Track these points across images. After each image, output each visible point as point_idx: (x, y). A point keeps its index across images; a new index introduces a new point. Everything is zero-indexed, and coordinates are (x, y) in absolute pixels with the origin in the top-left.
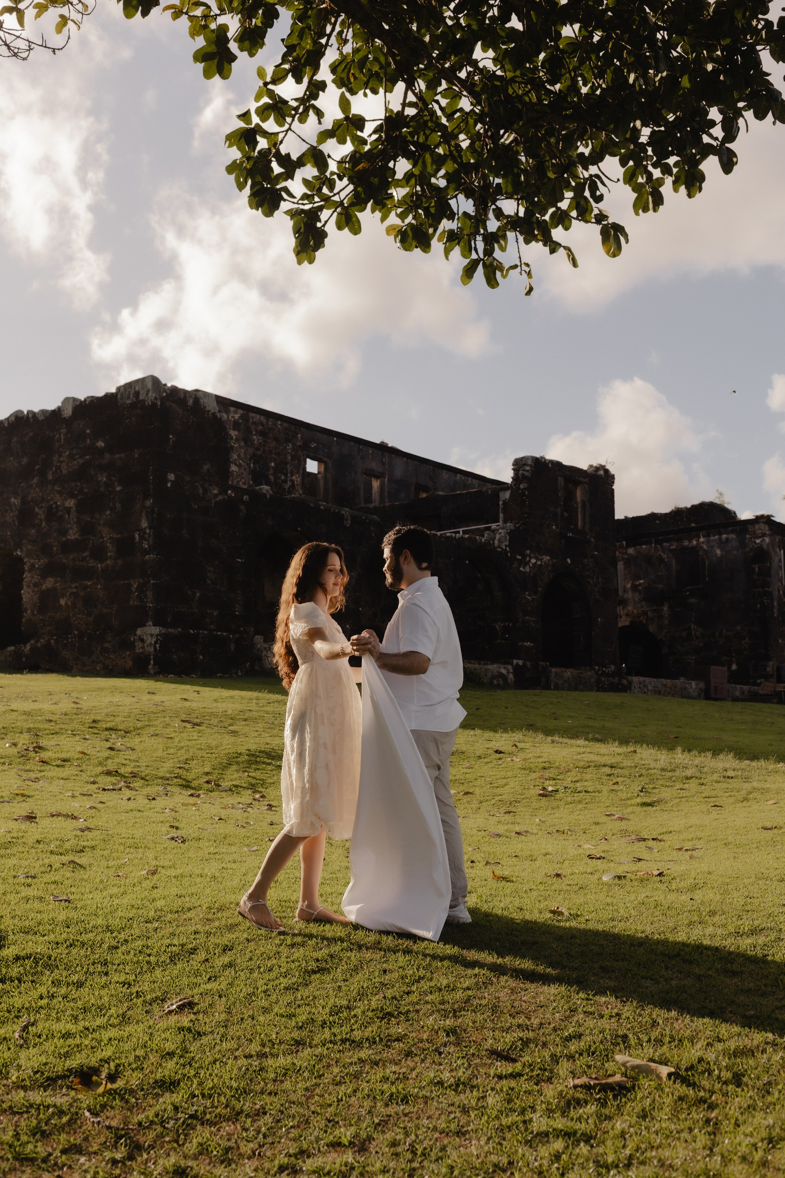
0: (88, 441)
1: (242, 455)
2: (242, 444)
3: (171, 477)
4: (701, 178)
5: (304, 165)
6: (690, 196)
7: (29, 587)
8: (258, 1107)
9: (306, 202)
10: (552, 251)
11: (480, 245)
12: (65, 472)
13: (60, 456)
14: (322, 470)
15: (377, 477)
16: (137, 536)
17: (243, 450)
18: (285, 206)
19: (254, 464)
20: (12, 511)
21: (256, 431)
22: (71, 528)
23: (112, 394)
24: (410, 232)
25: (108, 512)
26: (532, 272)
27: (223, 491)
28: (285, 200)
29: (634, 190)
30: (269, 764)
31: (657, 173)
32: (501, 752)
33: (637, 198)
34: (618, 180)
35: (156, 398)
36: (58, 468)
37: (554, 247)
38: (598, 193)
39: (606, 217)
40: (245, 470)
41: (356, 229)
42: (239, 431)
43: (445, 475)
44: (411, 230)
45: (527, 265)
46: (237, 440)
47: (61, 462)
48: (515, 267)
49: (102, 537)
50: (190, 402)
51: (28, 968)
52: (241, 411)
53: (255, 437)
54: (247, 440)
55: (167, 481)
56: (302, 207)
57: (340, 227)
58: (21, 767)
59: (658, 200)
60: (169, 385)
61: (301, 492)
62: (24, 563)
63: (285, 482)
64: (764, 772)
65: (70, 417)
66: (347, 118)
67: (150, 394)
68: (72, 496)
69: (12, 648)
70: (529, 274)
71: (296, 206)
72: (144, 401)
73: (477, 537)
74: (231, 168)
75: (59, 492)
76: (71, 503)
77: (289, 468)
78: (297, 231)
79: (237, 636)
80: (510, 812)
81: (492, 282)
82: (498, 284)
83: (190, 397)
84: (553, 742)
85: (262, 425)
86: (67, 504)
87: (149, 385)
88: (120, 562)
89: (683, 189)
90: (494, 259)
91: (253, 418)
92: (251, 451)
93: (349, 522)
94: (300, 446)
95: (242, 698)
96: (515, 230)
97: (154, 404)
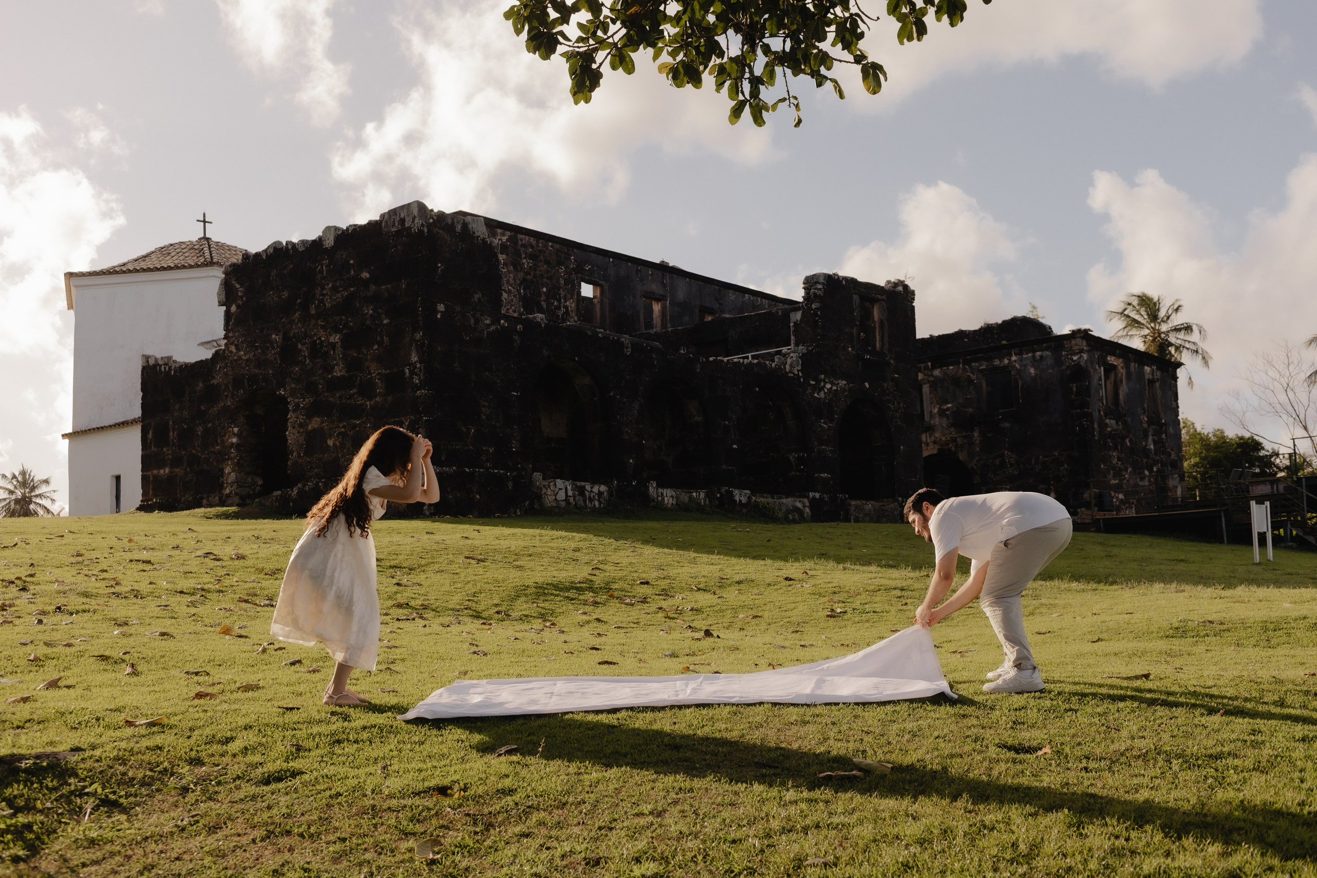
0: (352, 272)
1: (512, 281)
2: (511, 268)
3: (441, 307)
5: (578, 10)
6: (952, 25)
7: (294, 428)
8: (579, 800)
9: (581, 44)
10: (819, 85)
11: (746, 86)
12: (328, 305)
13: (323, 289)
14: (598, 294)
15: (658, 300)
16: (407, 371)
17: (511, 275)
18: (561, 49)
19: (524, 290)
20: (273, 348)
21: (526, 254)
22: (336, 364)
23: (376, 222)
24: (681, 70)
25: (376, 347)
26: (800, 105)
27: (496, 321)
28: (561, 44)
29: (898, 20)
30: (557, 595)
32: (791, 579)
33: (901, 28)
34: (878, 18)
35: (422, 225)
36: (322, 301)
37: (820, 81)
38: (859, 31)
39: (865, 57)
40: (515, 296)
41: (630, 69)
42: (507, 254)
43: (732, 296)
44: (682, 67)
45: (796, 98)
46: (505, 264)
47: (324, 295)
48: (784, 100)
49: (370, 373)
50: (459, 228)
51: (375, 734)
52: (508, 233)
53: (524, 261)
54: (517, 265)
55: (437, 312)
56: (577, 49)
57: (614, 67)
59: (922, 30)
60: (436, 211)
61: (576, 318)
62: (288, 403)
63: (558, 308)
64: (1056, 591)
65: (332, 247)
67: (416, 221)
68: (336, 330)
69: (279, 493)
70: (797, 106)
71: (572, 49)
72: (410, 228)
73: (767, 362)
74: (509, 15)
75: (323, 327)
76: (335, 338)
77: (563, 293)
78: (572, 72)
79: (515, 473)
80: (797, 632)
81: (758, 120)
82: (765, 123)
83: (458, 222)
84: (845, 569)
85: (532, 247)
86: (332, 340)
87: (415, 212)
88: (390, 398)
89: (945, 18)
90: (760, 100)
91: (522, 240)
92: (521, 275)
93: (629, 350)
94: (573, 268)
96: (783, 65)
97: (421, 232)
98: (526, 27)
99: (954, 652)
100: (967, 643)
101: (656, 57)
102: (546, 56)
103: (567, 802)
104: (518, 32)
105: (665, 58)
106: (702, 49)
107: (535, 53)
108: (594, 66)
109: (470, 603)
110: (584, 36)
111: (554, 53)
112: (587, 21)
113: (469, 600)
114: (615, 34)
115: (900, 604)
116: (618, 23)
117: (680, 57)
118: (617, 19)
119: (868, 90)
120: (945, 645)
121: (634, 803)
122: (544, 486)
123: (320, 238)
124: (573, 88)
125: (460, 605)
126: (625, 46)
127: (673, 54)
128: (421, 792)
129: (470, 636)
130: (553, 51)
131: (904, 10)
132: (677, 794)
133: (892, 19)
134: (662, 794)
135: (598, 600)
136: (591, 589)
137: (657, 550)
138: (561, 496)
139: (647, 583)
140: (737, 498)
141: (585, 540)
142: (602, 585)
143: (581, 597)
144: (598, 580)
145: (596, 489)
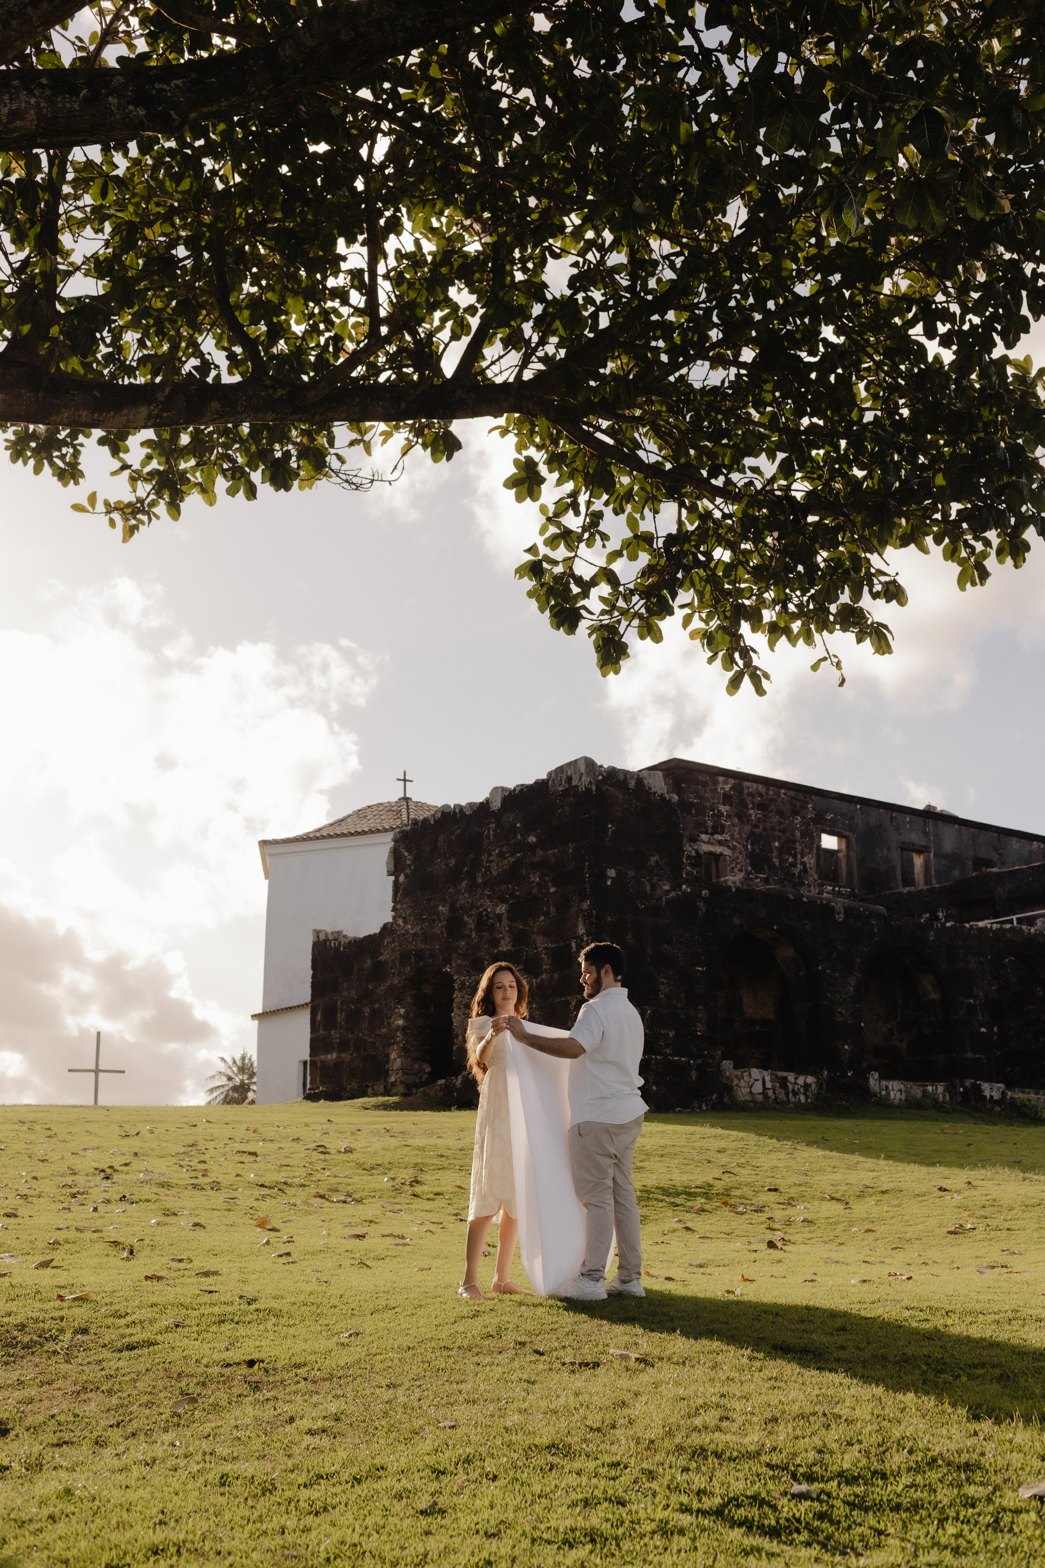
0: (519, 837)
1: (736, 835)
2: (736, 820)
3: (612, 873)
4: (1027, 547)
5: (598, 584)
6: (1016, 566)
7: (459, 1008)
9: (605, 617)
12: (495, 873)
13: (490, 855)
14: (844, 847)
15: (919, 852)
16: (574, 945)
17: (736, 829)
18: (585, 623)
19: (752, 844)
20: (440, 921)
21: (753, 804)
22: (502, 938)
23: (543, 780)
24: (717, 634)
25: (542, 918)
26: (841, 664)
27: (676, 886)
28: (585, 618)
29: (959, 564)
30: (662, 1201)
31: (979, 546)
32: (945, 1190)
33: (961, 574)
35: (590, 783)
36: (488, 869)
40: (741, 853)
41: (657, 637)
42: (731, 805)
43: (1015, 844)
44: (718, 631)
45: (835, 656)
46: (729, 816)
47: (491, 862)
48: (825, 659)
49: (536, 948)
50: (632, 784)
52: (732, 781)
53: (751, 812)
54: (742, 817)
55: (607, 878)
56: (602, 622)
57: (642, 637)
58: (391, 1200)
59: (984, 575)
60: (606, 766)
61: (816, 877)
62: (454, 981)
63: (794, 865)
65: (499, 810)
66: (636, 536)
67: (583, 779)
68: (503, 900)
69: (442, 1081)
70: (838, 665)
71: (596, 622)
72: (577, 786)
73: (1024, 927)
74: (530, 594)
75: (489, 897)
76: (501, 909)
77: (799, 848)
78: (598, 645)
79: (699, 1061)
81: (760, 689)
83: (632, 778)
84: (1024, 1179)
85: (761, 795)
86: (498, 911)
87: (582, 768)
88: (556, 976)
89: (1009, 561)
91: (748, 788)
92: (747, 828)
93: (842, 916)
94: (811, 819)
95: (675, 1132)
97: (588, 790)
98: (550, 604)
101: (685, 624)
104: (542, 609)
105: (697, 623)
108: (618, 637)
110: (607, 608)
111: (579, 627)
112: (609, 594)
114: (635, 604)
117: (715, 622)
118: (637, 591)
119: (874, 652)
122: (736, 1076)
123: (487, 800)
124: (599, 660)
126: (649, 615)
127: (707, 619)
128: (235, 1363)
130: (578, 625)
131: (963, 554)
135: (707, 1207)
136: (706, 1195)
137: (821, 1153)
138: (758, 1088)
139: (776, 1190)
140: (987, 1093)
141: (742, 1139)
142: (721, 1191)
143: (689, 1204)
144: (719, 1186)
145: (801, 1080)
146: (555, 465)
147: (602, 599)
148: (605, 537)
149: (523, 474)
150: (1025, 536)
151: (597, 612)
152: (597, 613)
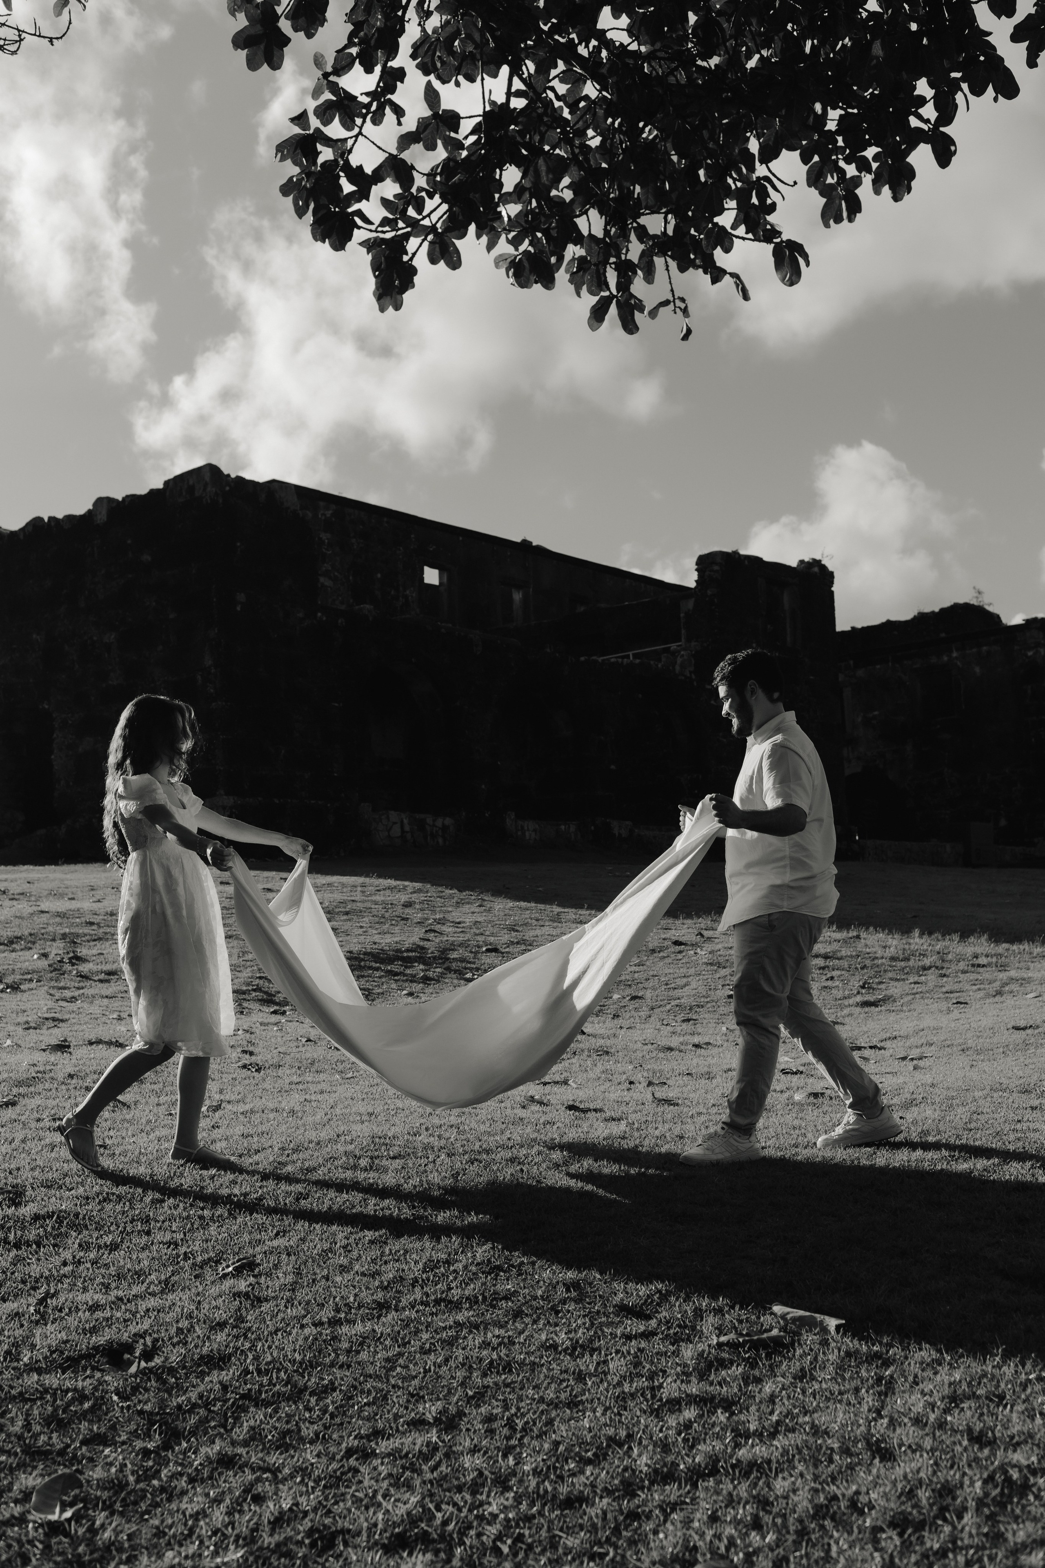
0: (130, 555)
1: (338, 565)
2: (337, 550)
3: (241, 597)
4: (910, 173)
5: (382, 180)
6: (896, 198)
7: (61, 749)
8: (326, 1382)
9: (387, 228)
10: (715, 281)
11: (612, 277)
12: (101, 596)
13: (94, 575)
14: (445, 580)
15: (519, 587)
16: (199, 677)
17: (338, 559)
18: (359, 235)
19: (354, 576)
20: (34, 651)
21: (355, 532)
22: (112, 671)
23: (158, 490)
24: (526, 264)
26: (690, 309)
27: (311, 614)
28: (359, 228)
29: (821, 194)
31: (851, 170)
32: (681, 944)
33: (826, 206)
34: (795, 183)
35: (216, 495)
36: (92, 591)
37: (717, 274)
38: (769, 201)
39: (779, 233)
40: (342, 584)
41: (454, 262)
42: (332, 533)
43: (610, 581)
44: (528, 260)
45: (683, 300)
46: (330, 545)
47: (96, 584)
48: (666, 303)
49: (154, 681)
50: (263, 497)
51: (49, 1229)
52: (333, 507)
53: (354, 540)
54: (343, 545)
55: (236, 603)
56: (382, 236)
57: (433, 261)
58: (53, 983)
59: (855, 207)
60: (233, 475)
61: (418, 610)
62: (53, 719)
63: (396, 598)
64: (1026, 957)
65: (105, 523)
66: (435, 115)
67: (209, 489)
68: (112, 628)
69: (43, 831)
70: (685, 311)
71: (374, 235)
72: (201, 498)
73: (652, 663)
74: (286, 189)
75: (95, 623)
76: (111, 637)
77: (401, 580)
78: (376, 267)
79: (336, 804)
80: (688, 1020)
81: (629, 326)
82: (637, 329)
83: (262, 490)
85: (363, 523)
86: (106, 639)
87: (207, 477)
89: (886, 190)
90: (632, 296)
91: (350, 515)
92: (349, 558)
93: (480, 648)
94: (414, 550)
96: (665, 255)
97: (214, 502)
98: (312, 206)
99: (904, 1059)
100: (920, 1043)
101: (490, 247)
102: (339, 245)
103: (306, 1388)
104: (300, 212)
105: (503, 247)
106: (554, 233)
107: (324, 242)
108: (405, 258)
109: (261, 982)
110: (391, 216)
111: (350, 240)
112: (395, 196)
113: (260, 978)
114: (432, 212)
115: (824, 978)
116: (437, 199)
117: (525, 246)
118: (434, 193)
119: (783, 280)
120: (887, 1044)
121: (412, 1396)
122: (374, 819)
123: (89, 511)
124: (377, 288)
125: (248, 984)
126: (447, 229)
127: (515, 242)
128: (82, 1357)
129: (248, 1035)
130: (349, 237)
131: (830, 180)
132: (485, 1375)
133: (814, 192)
134: (460, 1374)
135: (430, 974)
136: (422, 960)
137: (511, 904)
138: (396, 831)
139: (495, 950)
140: (616, 831)
141: (419, 891)
142: (437, 954)
143: (408, 971)
144: (432, 947)
145: (439, 822)
146: (302, 21)
147: (385, 202)
148: (399, 112)
149: (259, 29)
150: (912, 159)
151: (377, 220)
152: (377, 222)
